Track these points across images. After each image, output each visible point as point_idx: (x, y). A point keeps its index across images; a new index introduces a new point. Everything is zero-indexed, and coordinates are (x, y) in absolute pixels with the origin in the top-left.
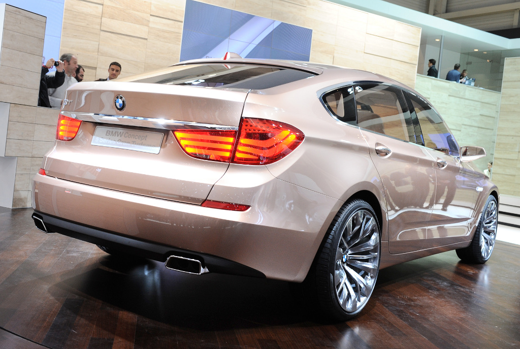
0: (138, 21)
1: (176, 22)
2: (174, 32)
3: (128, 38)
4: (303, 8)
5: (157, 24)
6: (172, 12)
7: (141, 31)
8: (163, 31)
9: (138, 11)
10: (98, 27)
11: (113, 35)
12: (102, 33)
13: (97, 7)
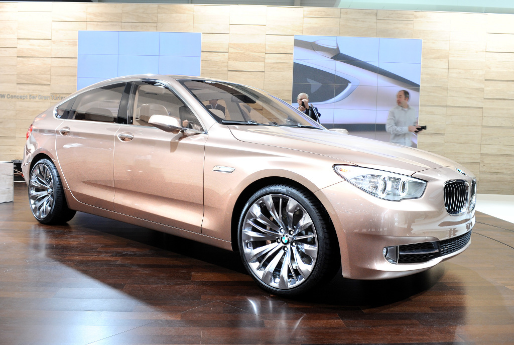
0: (255, 59)
1: (287, 55)
2: (287, 63)
3: (249, 73)
4: (409, 22)
5: (271, 59)
6: (283, 47)
7: (259, 66)
8: (277, 63)
9: (255, 52)
10: (226, 69)
11: (237, 73)
12: (229, 73)
13: (224, 55)
